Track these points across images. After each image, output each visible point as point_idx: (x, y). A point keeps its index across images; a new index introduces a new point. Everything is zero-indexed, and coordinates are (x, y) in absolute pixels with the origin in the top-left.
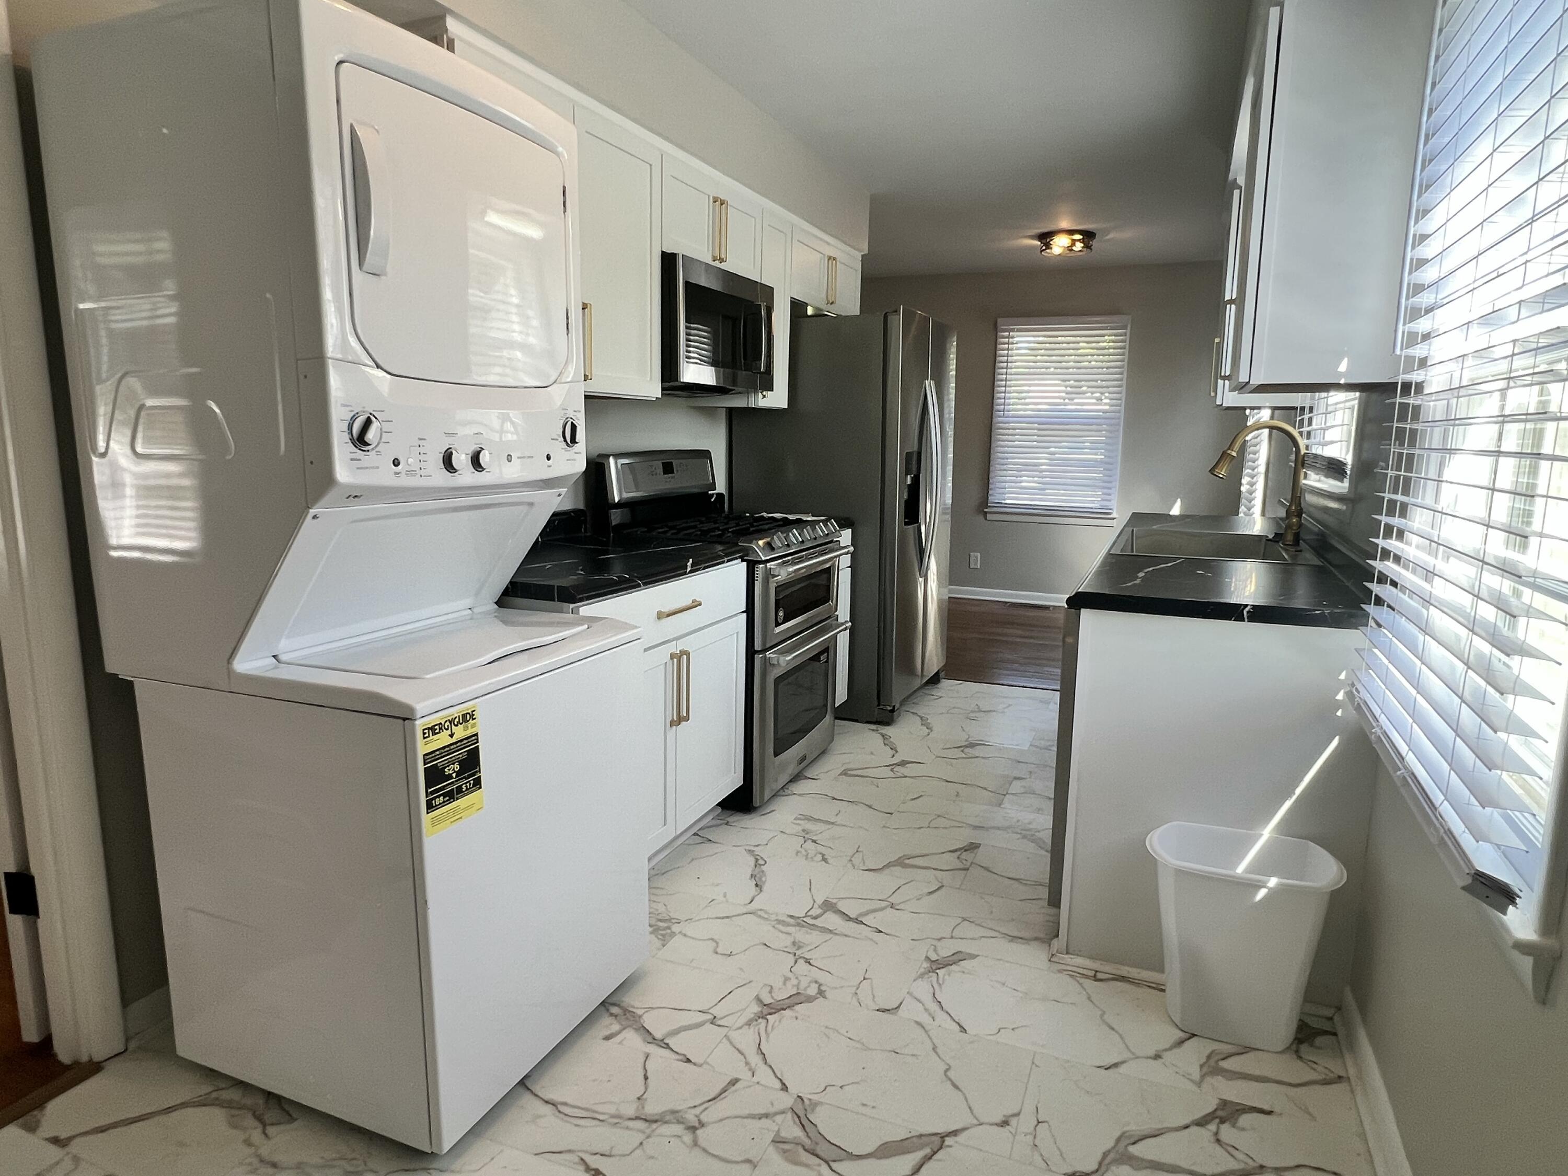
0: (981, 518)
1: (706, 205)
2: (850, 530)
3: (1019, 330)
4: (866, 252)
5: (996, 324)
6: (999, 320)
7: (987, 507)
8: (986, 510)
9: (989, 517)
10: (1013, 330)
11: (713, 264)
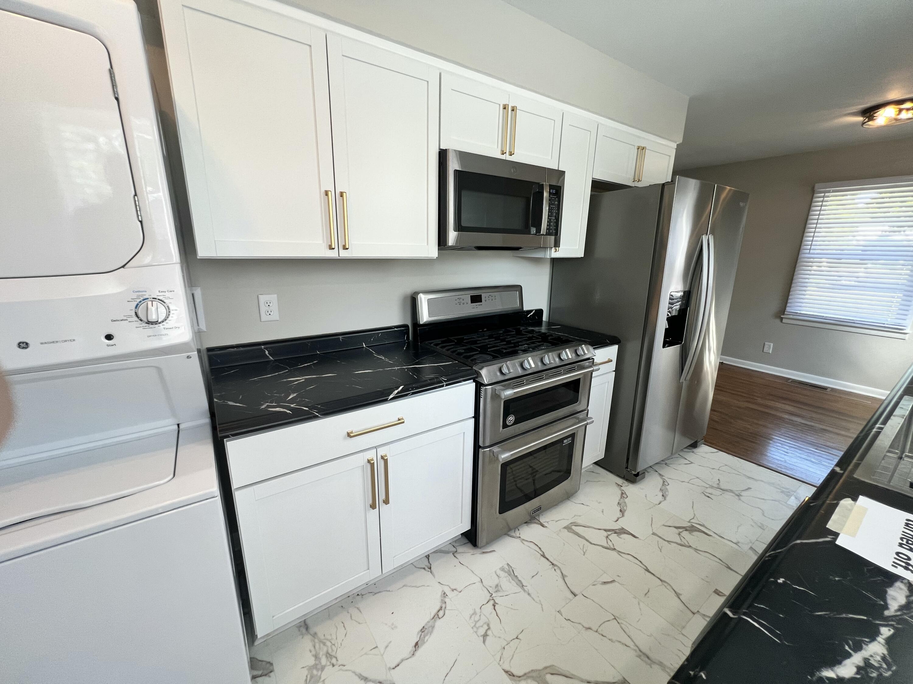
0: (778, 321)
1: (496, 113)
2: (617, 346)
3: (834, 191)
4: (681, 141)
5: (813, 188)
6: (817, 185)
7: (784, 314)
8: (782, 316)
9: (784, 321)
10: (829, 192)
11: (503, 157)
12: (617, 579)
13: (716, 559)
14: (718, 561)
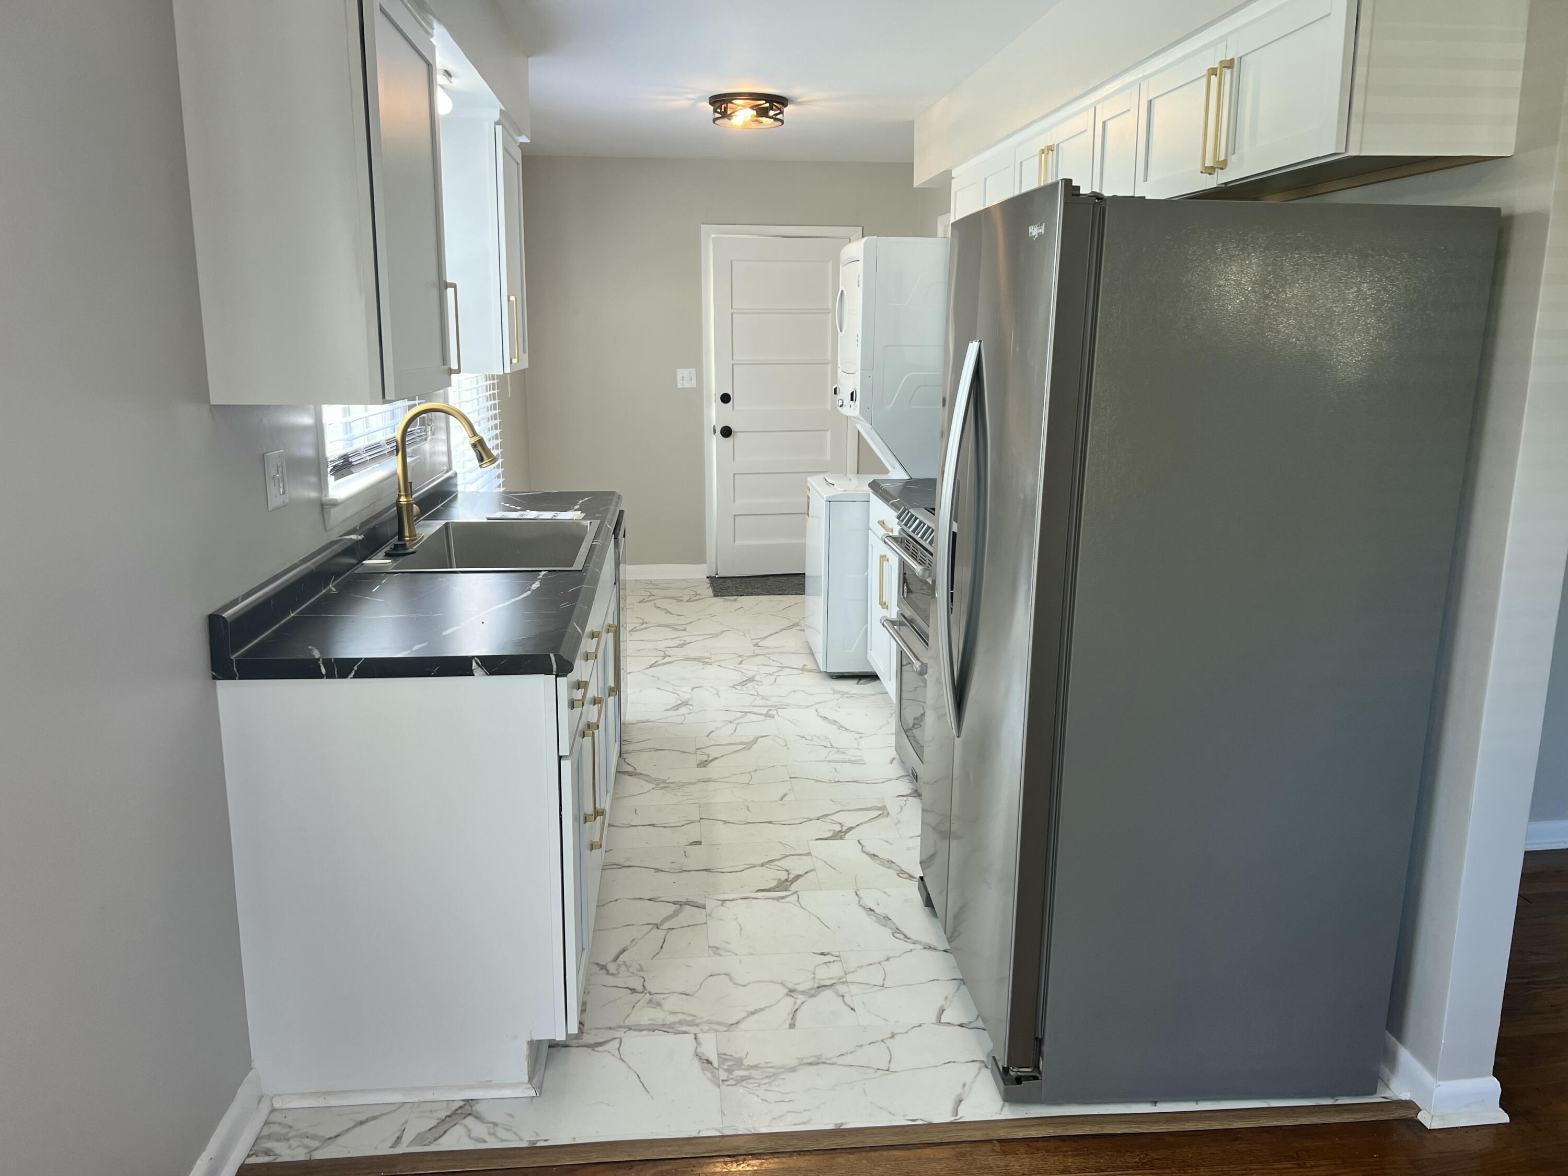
12: (781, 802)
13: (726, 871)
14: (722, 870)
